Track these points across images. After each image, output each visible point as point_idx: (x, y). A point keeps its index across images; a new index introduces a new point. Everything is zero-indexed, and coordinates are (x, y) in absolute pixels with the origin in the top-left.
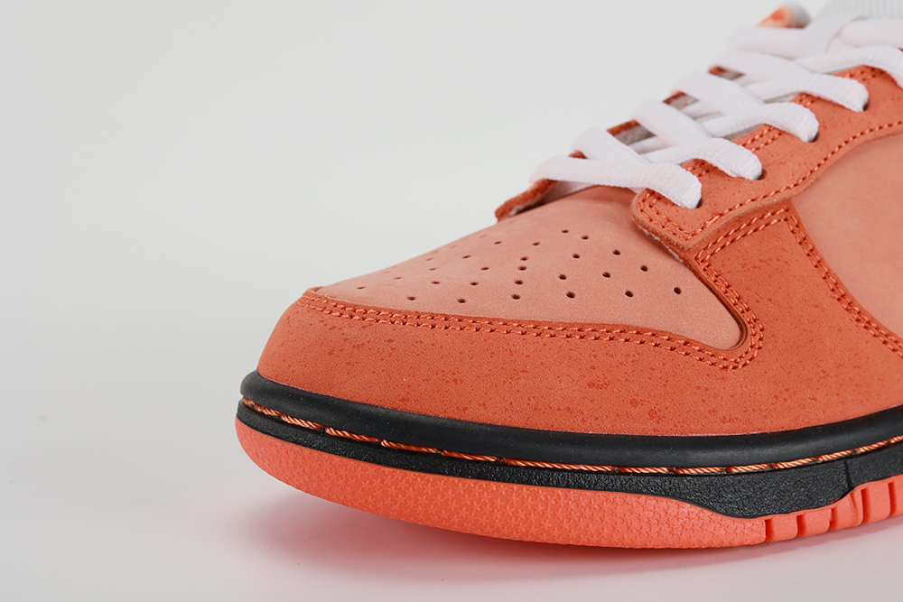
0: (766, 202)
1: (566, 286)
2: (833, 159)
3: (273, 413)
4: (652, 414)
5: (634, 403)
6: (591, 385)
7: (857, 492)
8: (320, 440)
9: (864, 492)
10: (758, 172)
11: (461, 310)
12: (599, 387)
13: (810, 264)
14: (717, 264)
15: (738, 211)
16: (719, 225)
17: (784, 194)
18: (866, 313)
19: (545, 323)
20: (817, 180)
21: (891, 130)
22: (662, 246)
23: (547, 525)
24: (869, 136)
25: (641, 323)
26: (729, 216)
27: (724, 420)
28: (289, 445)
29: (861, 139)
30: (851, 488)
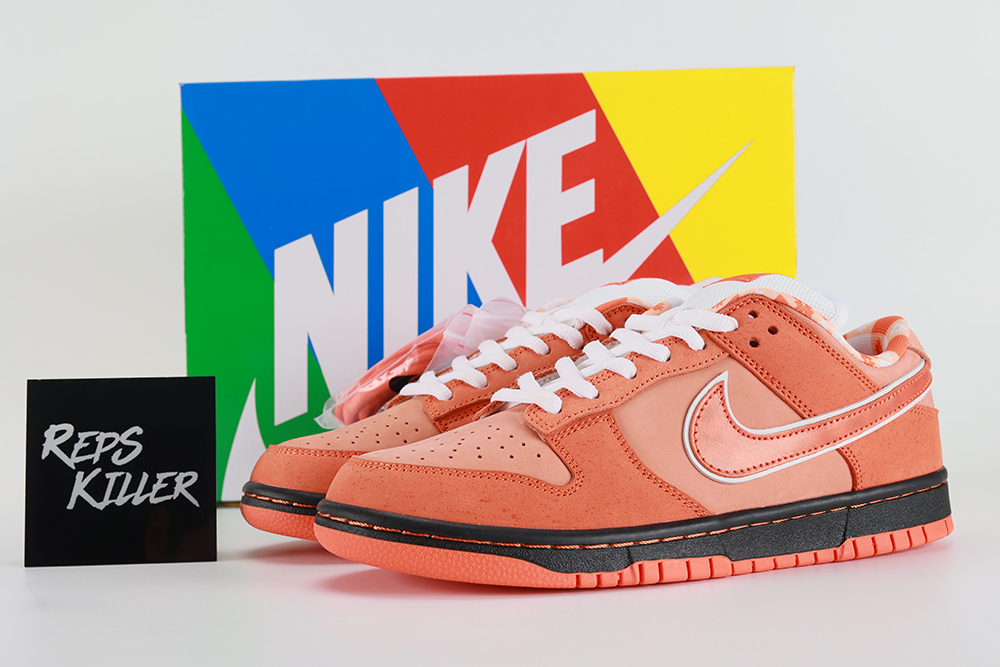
0: (595, 410)
1: (479, 452)
2: (641, 388)
3: (343, 520)
4: (514, 516)
5: (504, 510)
6: (481, 501)
7: (636, 566)
8: (346, 527)
9: (640, 566)
10: (596, 394)
11: (422, 463)
12: (486, 502)
13: (618, 443)
14: (563, 442)
15: (580, 415)
16: (566, 422)
17: (608, 406)
18: (649, 470)
19: (485, 471)
20: (630, 399)
21: (681, 372)
22: (536, 434)
23: (440, 571)
24: (667, 375)
25: (514, 471)
26: (574, 417)
27: (554, 522)
28: (331, 530)
29: (661, 377)
30: (632, 563)
